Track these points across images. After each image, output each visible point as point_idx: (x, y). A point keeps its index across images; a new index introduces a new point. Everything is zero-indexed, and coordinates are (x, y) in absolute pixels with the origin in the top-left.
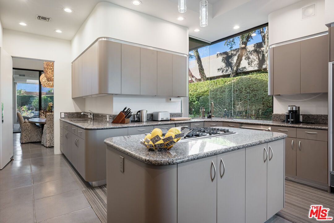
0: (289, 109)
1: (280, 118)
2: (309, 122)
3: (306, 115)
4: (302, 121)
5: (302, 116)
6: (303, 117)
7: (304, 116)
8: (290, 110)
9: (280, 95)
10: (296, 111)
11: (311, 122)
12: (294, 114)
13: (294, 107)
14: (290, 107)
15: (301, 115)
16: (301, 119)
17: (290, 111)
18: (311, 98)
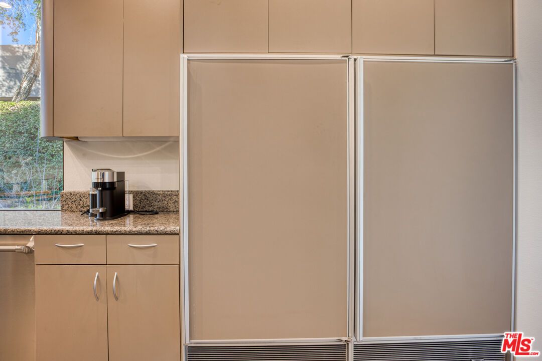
0: (94, 178)
1: (81, 203)
2: (147, 208)
3: (141, 193)
4: (131, 208)
5: (131, 196)
6: (134, 197)
7: (136, 194)
8: (96, 181)
9: (77, 138)
10: (112, 184)
11: (151, 209)
12: (108, 192)
13: (107, 174)
14: (96, 173)
15: (130, 192)
16: (129, 203)
17: (96, 185)
18: (149, 152)
